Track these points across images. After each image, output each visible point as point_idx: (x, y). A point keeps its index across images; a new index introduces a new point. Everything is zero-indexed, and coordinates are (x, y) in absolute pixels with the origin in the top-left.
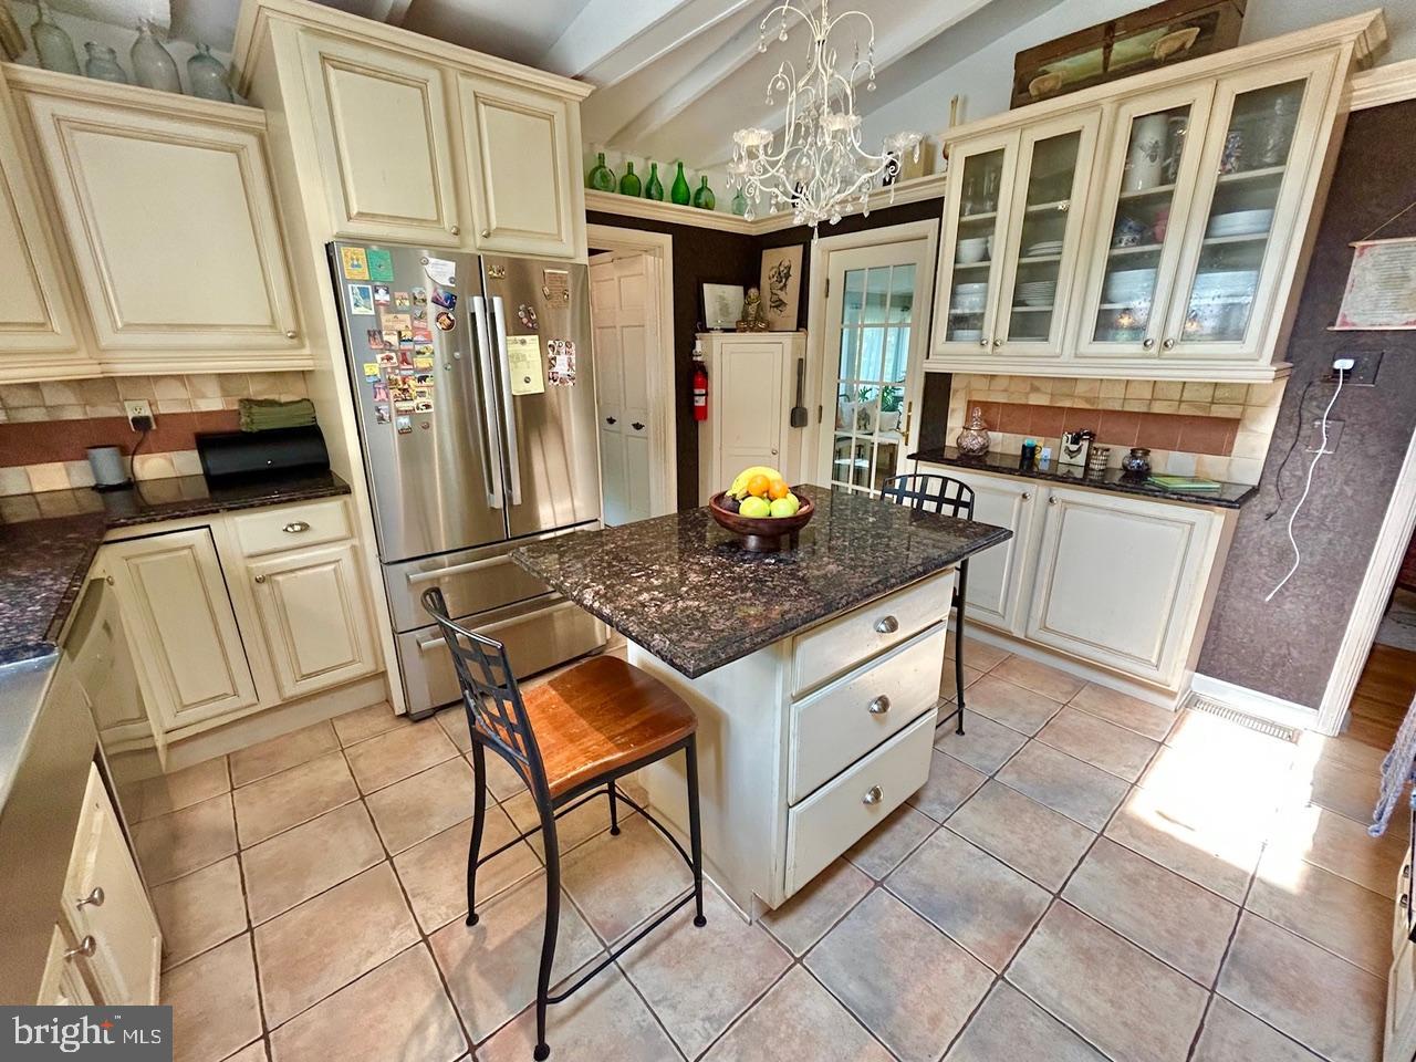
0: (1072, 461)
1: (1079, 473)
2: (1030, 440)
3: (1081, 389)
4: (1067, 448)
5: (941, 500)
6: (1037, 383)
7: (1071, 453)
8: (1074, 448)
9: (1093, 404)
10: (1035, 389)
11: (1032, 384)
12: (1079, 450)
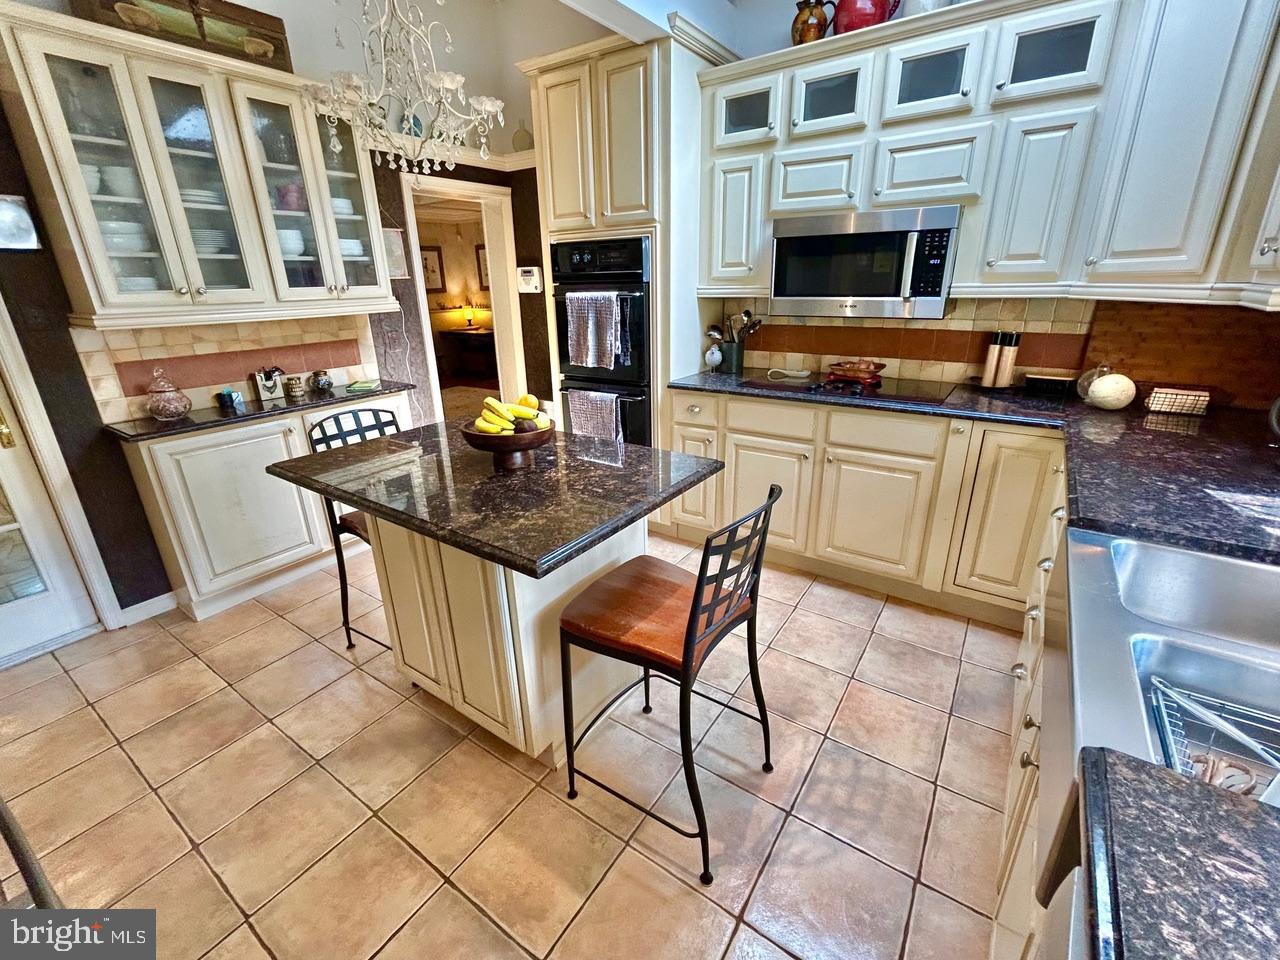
0: (274, 396)
1: (282, 403)
2: (223, 389)
3: (243, 333)
4: (265, 385)
5: (360, 430)
6: (197, 333)
7: (271, 390)
8: (270, 384)
9: (262, 345)
10: (199, 339)
11: (193, 335)
12: (275, 385)
